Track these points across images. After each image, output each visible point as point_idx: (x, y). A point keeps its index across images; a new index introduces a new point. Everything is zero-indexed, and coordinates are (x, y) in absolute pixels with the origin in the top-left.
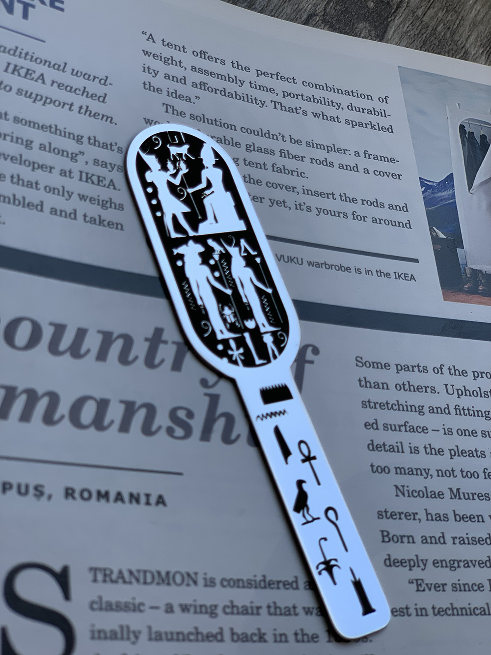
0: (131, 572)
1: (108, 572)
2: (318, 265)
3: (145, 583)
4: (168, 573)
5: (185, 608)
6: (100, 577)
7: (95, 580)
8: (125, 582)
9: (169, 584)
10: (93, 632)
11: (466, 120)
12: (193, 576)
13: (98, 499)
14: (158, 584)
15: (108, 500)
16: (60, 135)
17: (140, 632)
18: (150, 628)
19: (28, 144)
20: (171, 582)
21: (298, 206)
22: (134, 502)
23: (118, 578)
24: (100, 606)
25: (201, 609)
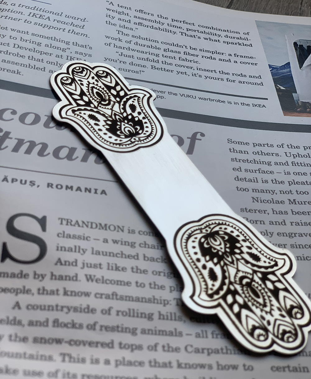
0: (83, 222)
1: (69, 221)
2: (205, 99)
3: (92, 227)
4: (106, 225)
5: (115, 242)
6: (64, 222)
7: (62, 223)
8: (79, 226)
9: (106, 229)
10: (58, 247)
11: (298, 40)
12: (122, 228)
13: (66, 189)
14: (100, 229)
15: (72, 190)
16: (57, 41)
17: (86, 250)
18: (93, 249)
19: (39, 44)
20: (108, 228)
21: (194, 75)
22: (87, 192)
23: (75, 224)
24: (63, 235)
25: (126, 243)
